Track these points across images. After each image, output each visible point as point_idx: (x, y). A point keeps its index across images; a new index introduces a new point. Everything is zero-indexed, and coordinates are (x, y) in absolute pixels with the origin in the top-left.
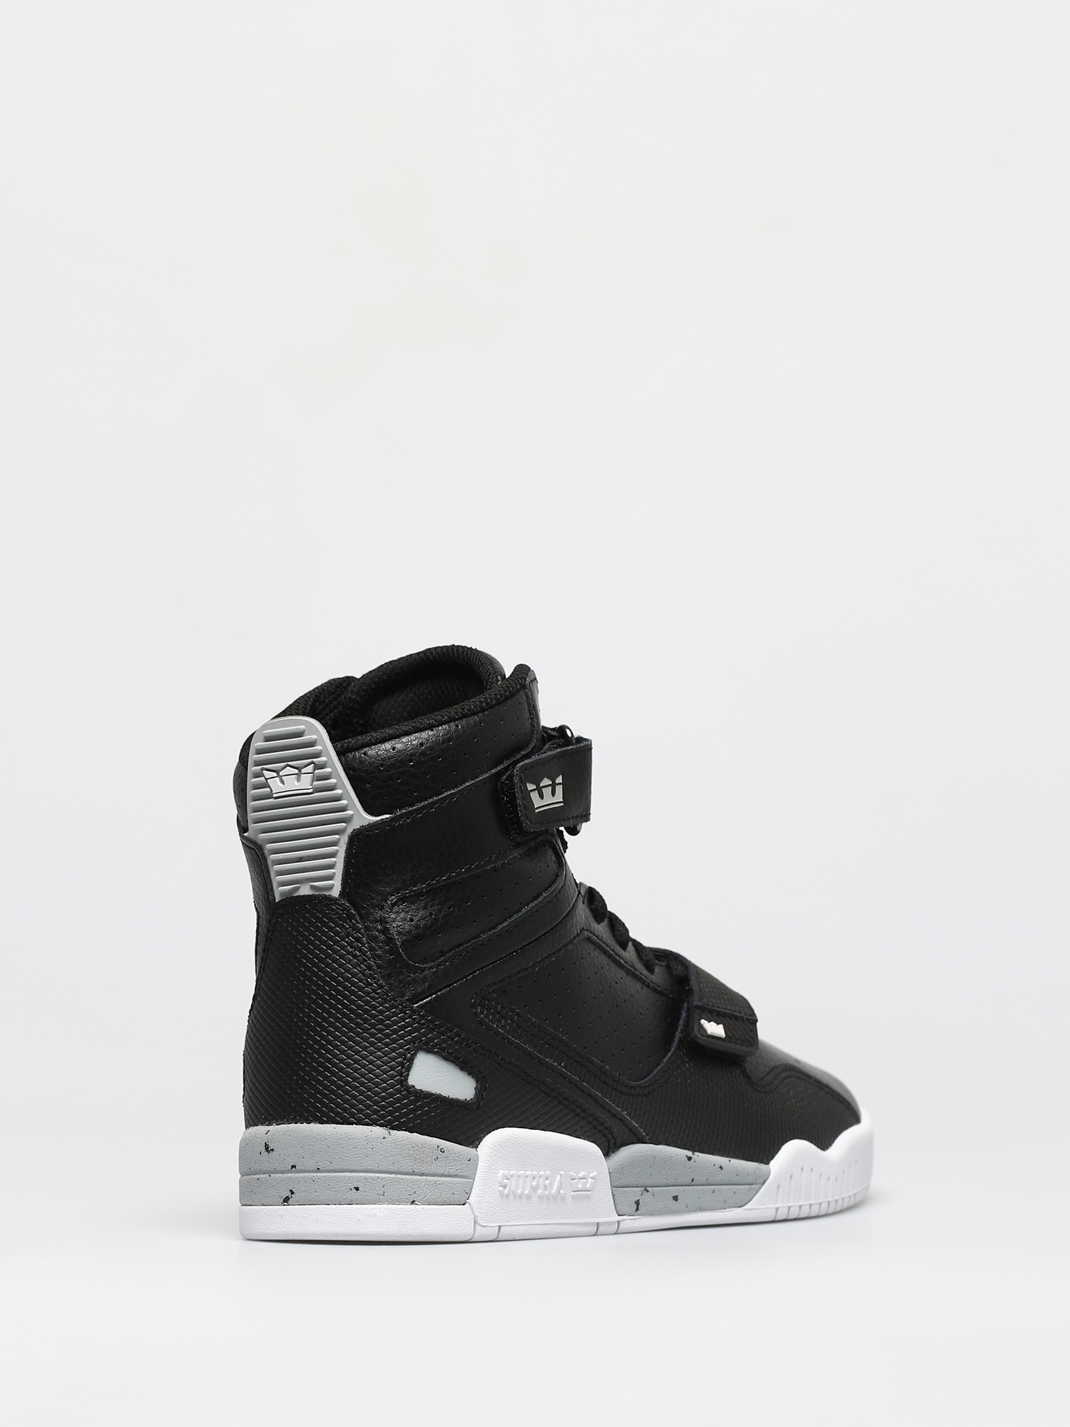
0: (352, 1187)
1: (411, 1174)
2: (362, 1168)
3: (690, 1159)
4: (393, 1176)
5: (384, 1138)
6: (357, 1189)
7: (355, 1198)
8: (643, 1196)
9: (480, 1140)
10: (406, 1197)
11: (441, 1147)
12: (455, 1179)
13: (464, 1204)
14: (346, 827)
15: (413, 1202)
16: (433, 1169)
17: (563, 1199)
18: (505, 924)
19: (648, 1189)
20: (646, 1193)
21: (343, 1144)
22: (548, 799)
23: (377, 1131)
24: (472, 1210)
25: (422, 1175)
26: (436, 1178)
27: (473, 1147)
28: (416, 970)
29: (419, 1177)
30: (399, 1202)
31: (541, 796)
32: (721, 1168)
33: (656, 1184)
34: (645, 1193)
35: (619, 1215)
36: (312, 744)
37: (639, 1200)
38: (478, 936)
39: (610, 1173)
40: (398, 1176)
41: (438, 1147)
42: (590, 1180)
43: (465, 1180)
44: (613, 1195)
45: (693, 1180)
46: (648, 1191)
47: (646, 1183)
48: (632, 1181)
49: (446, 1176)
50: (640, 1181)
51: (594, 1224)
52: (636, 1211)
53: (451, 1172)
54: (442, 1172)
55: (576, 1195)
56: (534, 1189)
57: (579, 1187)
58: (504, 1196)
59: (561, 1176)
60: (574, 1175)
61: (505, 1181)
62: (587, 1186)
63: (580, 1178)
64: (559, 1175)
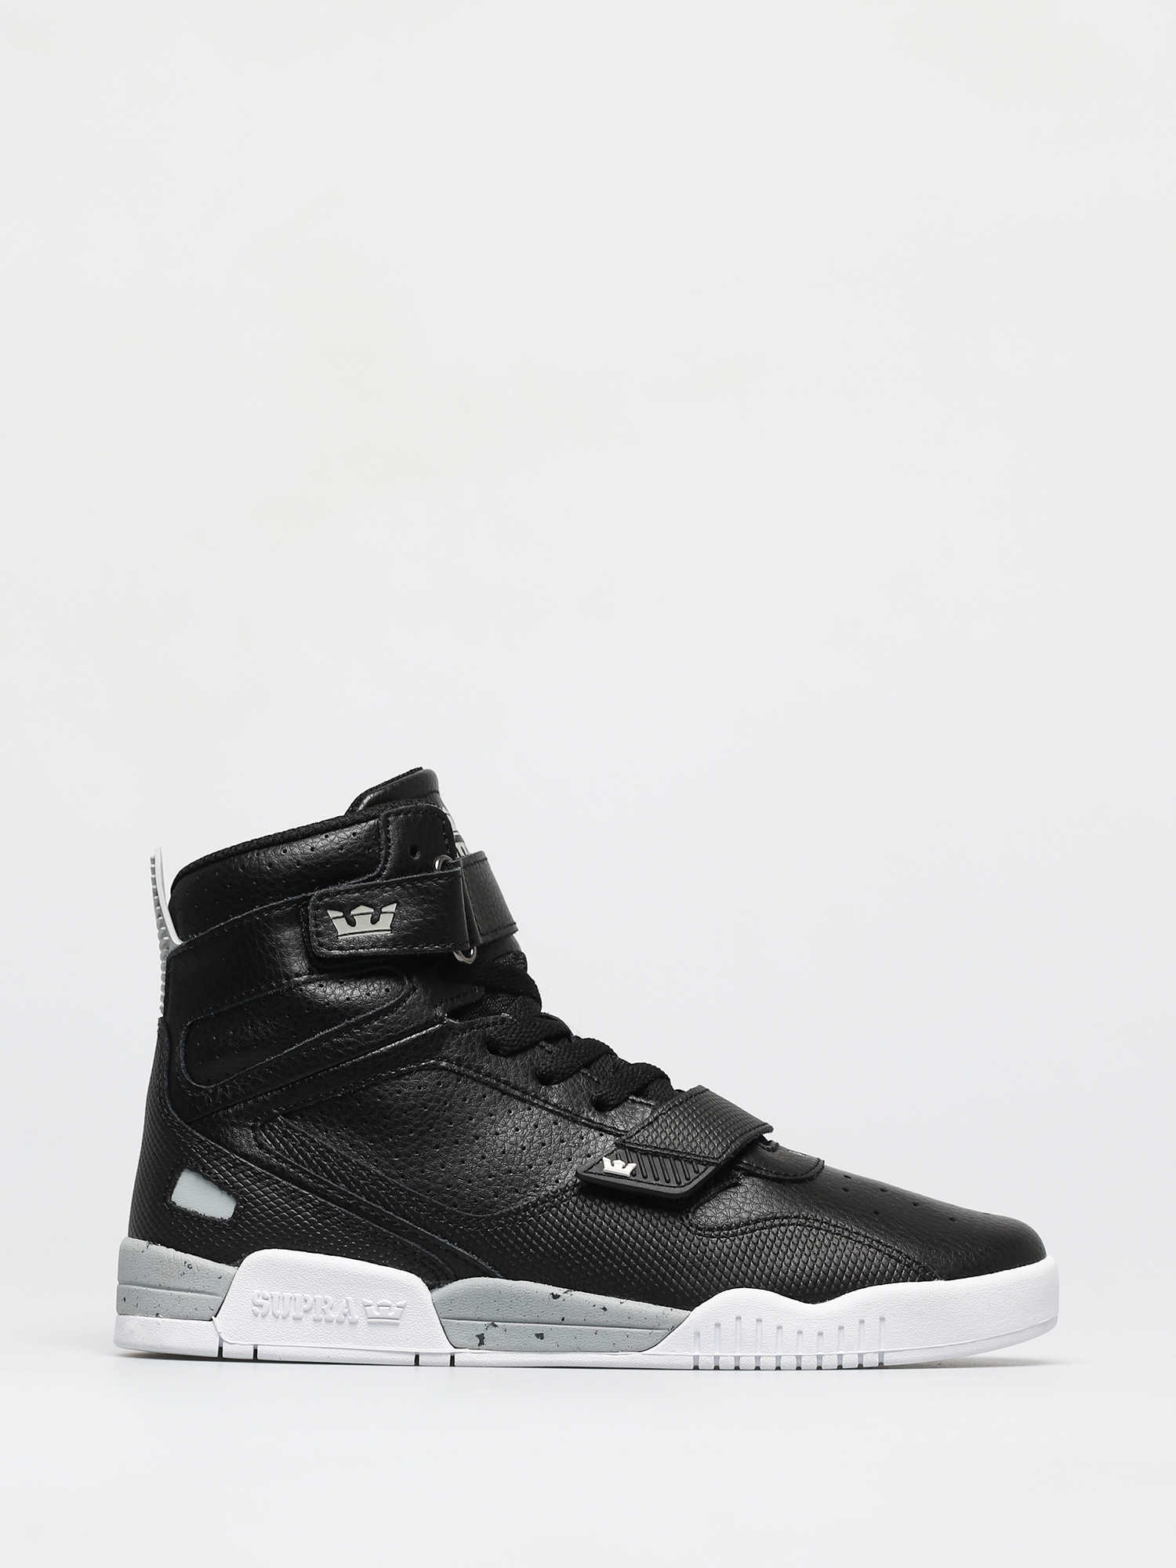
1: (158, 1288)
3: (556, 1297)
4: (145, 1288)
5: (142, 1252)
8: (488, 1331)
9: (242, 1259)
10: (152, 1310)
11: (188, 1263)
12: (201, 1294)
13: (210, 1321)
15: (156, 1314)
16: (177, 1284)
17: (353, 1323)
19: (495, 1323)
20: (494, 1328)
22: (364, 926)
23: (141, 1245)
24: (218, 1329)
25: (169, 1289)
26: (180, 1293)
27: (234, 1266)
29: (165, 1291)
30: (148, 1314)
31: (352, 923)
32: (605, 1309)
33: (508, 1319)
35: (455, 1348)
37: (483, 1334)
39: (434, 1304)
40: (149, 1289)
41: (185, 1263)
42: (397, 1308)
43: (214, 1297)
44: (443, 1328)
45: (563, 1319)
46: (496, 1326)
47: (493, 1316)
48: (471, 1314)
49: (192, 1292)
50: (484, 1315)
51: (411, 1353)
52: (479, 1345)
53: (197, 1288)
54: (187, 1288)
55: (375, 1322)
56: (306, 1311)
57: (377, 1314)
58: (260, 1316)
59: (347, 1302)
60: (370, 1302)
61: (260, 1301)
62: (391, 1314)
63: (379, 1306)
64: (345, 1301)
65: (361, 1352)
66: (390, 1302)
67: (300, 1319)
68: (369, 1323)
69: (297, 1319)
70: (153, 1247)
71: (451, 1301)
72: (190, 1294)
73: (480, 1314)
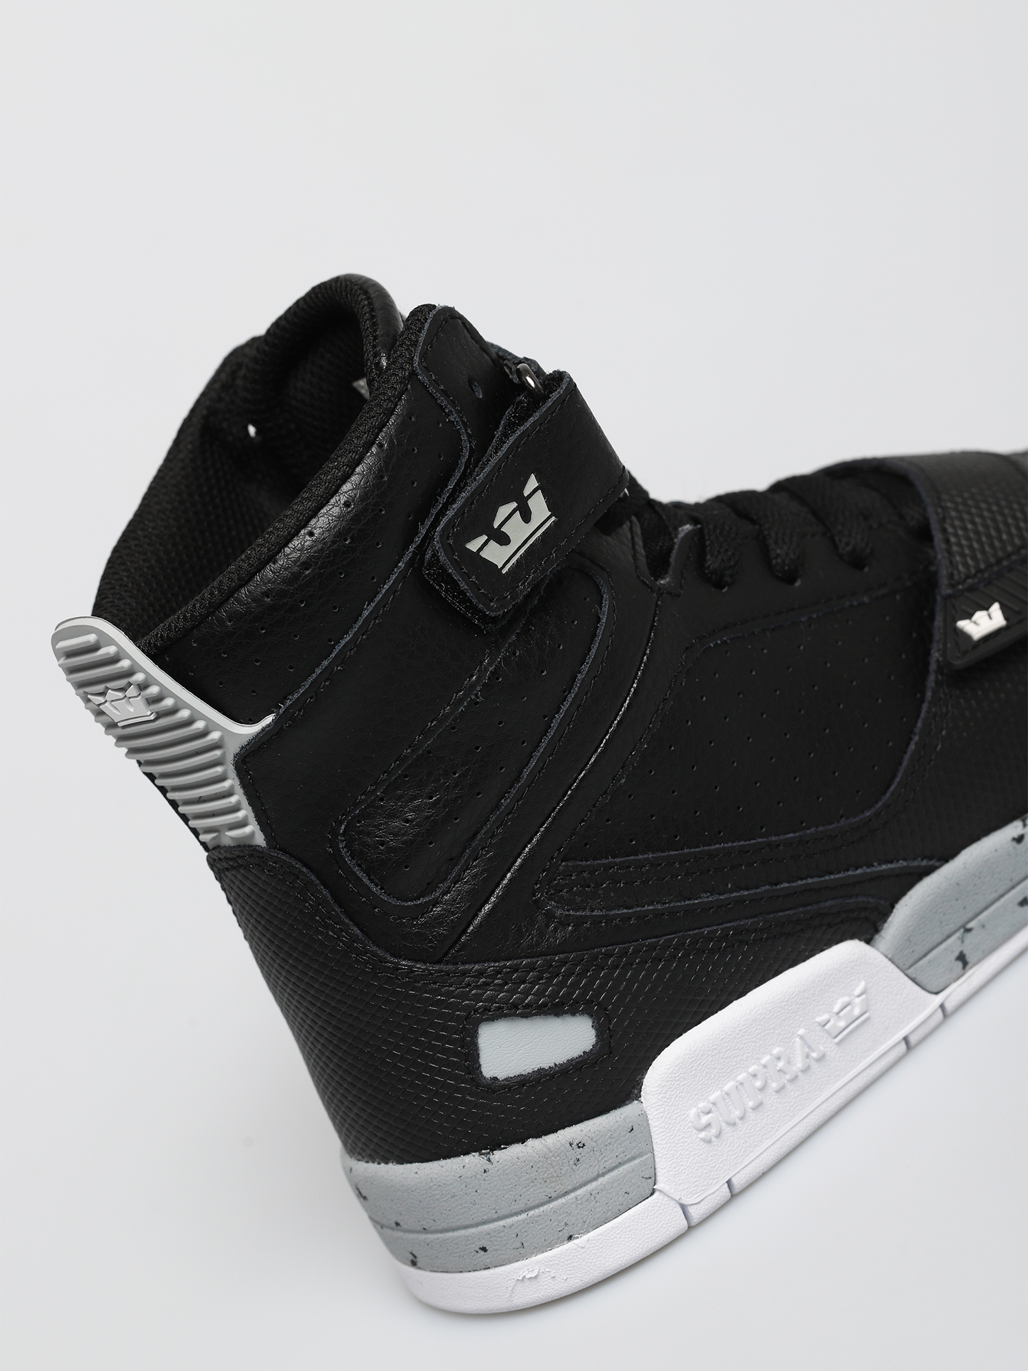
0: (477, 1249)
1: (548, 1202)
2: (476, 1220)
3: (1019, 839)
4: (524, 1216)
5: (485, 1171)
6: (484, 1249)
7: (488, 1261)
8: (967, 942)
9: (639, 1085)
10: (556, 1237)
11: (577, 1142)
12: (621, 1169)
13: (652, 1194)
14: (224, 755)
15: (570, 1238)
16: (576, 1180)
17: (821, 1059)
18: (533, 763)
19: (969, 926)
20: (970, 934)
21: (435, 1195)
22: (520, 532)
23: (472, 1161)
24: (668, 1196)
25: (566, 1193)
26: (589, 1187)
27: (633, 1101)
28: (425, 909)
29: (563, 1200)
30: (550, 1246)
31: (503, 540)
33: (979, 910)
34: (969, 936)
35: (937, 993)
36: (115, 660)
37: (961, 951)
38: (498, 806)
39: (890, 960)
40: (531, 1213)
41: (571, 1145)
42: (858, 1000)
43: (636, 1162)
44: (913, 980)
46: (970, 930)
47: (962, 921)
48: (936, 938)
49: (603, 1175)
50: (952, 927)
51: (898, 1043)
52: (964, 967)
53: (608, 1165)
54: (595, 1174)
55: (843, 1037)
56: (762, 1089)
57: (842, 1024)
58: (714, 1139)
59: (802, 1037)
60: (825, 1017)
61: (705, 1119)
62: (857, 1012)
63: (838, 1013)
64: (798, 1039)
65: (847, 1088)
66: (846, 999)
67: (761, 1104)
68: (838, 1044)
69: (758, 1107)
70: (498, 1155)
71: (909, 940)
72: (601, 1180)
73: (947, 931)
